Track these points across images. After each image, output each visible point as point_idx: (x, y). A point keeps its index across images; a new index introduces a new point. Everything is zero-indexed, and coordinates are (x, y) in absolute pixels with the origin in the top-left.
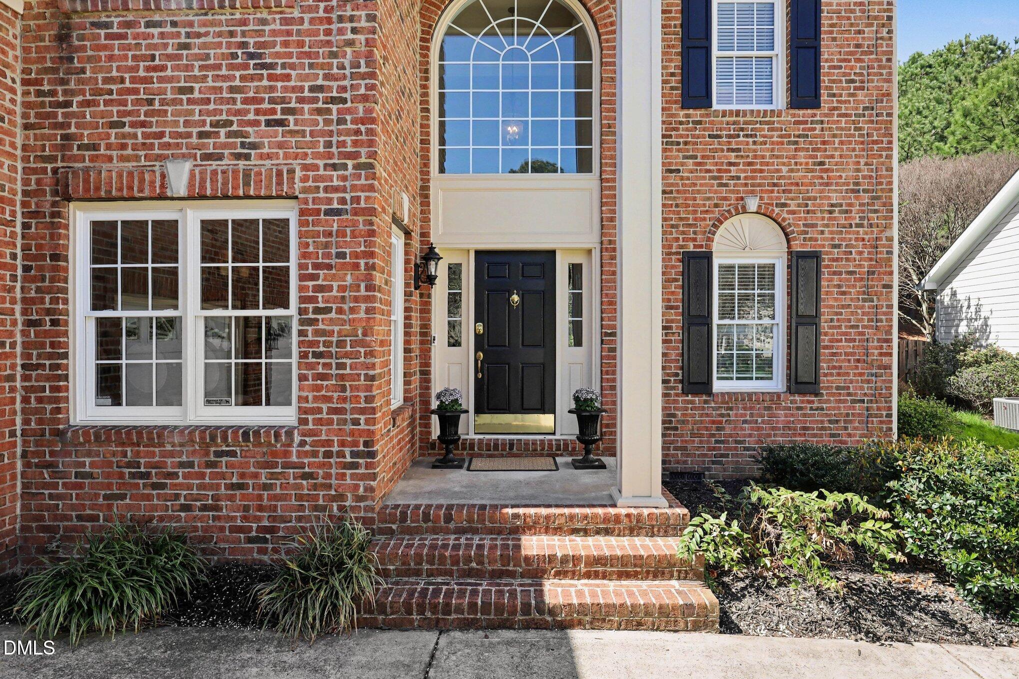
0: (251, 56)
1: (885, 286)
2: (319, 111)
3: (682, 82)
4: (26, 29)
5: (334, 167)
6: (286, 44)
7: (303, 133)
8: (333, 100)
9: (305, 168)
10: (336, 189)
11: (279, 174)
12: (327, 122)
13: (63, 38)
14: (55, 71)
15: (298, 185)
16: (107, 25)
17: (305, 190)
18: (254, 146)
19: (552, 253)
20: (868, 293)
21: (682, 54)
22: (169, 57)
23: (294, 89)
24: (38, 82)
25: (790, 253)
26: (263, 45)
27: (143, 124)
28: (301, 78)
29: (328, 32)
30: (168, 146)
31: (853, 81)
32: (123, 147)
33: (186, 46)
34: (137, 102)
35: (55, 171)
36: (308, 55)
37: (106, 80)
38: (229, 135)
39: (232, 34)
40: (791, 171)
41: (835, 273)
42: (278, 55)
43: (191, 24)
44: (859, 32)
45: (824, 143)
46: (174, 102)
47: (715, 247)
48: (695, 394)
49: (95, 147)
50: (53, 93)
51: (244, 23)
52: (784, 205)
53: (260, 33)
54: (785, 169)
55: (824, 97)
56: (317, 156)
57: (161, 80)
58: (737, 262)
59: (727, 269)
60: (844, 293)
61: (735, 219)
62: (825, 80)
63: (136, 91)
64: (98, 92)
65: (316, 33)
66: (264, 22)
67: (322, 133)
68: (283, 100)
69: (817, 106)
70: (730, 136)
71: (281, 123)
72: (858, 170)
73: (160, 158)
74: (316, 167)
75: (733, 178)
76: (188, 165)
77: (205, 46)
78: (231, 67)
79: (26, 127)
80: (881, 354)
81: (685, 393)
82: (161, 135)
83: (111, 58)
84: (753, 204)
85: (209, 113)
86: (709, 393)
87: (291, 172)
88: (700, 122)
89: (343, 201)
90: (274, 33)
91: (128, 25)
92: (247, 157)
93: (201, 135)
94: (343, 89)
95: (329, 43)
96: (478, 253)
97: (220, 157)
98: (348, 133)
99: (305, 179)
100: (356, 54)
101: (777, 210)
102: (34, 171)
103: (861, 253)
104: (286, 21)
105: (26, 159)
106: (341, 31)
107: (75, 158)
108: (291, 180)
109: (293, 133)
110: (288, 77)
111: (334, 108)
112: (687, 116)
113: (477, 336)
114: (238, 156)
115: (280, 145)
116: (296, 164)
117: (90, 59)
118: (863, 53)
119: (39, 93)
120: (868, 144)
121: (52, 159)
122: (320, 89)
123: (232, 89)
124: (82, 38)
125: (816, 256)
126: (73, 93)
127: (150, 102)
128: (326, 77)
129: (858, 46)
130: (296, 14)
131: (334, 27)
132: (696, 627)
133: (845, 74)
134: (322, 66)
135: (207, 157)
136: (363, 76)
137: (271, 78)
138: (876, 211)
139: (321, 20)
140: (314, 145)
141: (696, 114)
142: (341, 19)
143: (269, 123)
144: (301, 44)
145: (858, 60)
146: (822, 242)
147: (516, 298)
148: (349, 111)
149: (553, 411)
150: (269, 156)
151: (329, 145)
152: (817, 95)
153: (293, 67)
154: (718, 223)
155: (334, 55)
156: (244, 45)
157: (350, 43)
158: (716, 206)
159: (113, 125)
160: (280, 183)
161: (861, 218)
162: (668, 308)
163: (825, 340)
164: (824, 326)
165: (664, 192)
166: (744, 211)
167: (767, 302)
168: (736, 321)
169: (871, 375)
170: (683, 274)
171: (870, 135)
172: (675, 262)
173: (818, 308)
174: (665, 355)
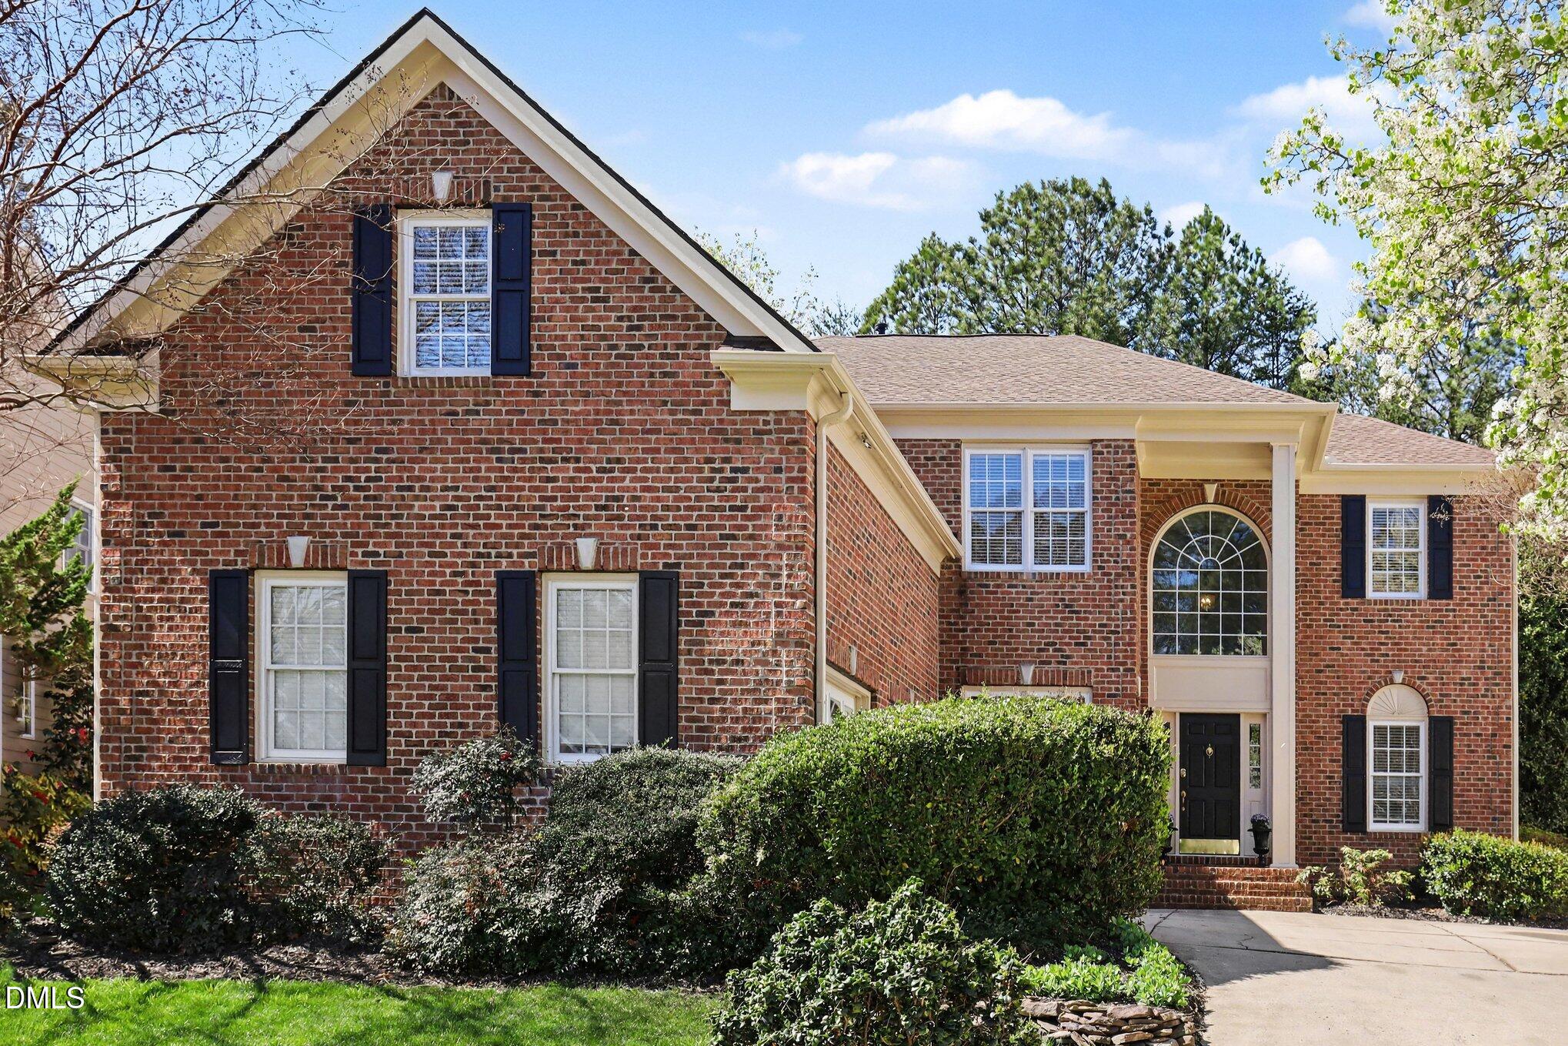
0: (1067, 606)
1: (1505, 746)
2: (1104, 638)
3: (1342, 575)
4: (942, 586)
5: (1113, 670)
6: (1086, 600)
7: (1095, 651)
8: (1112, 632)
9: (1097, 670)
10: (1113, 682)
11: (1083, 673)
12: (1109, 644)
13: (962, 592)
14: (957, 611)
15: (1093, 680)
16: (987, 586)
17: (1097, 683)
18: (1068, 657)
19: (1237, 716)
20: (1492, 753)
21: (1342, 553)
22: (1022, 605)
23: (1091, 625)
24: (948, 617)
25: (1430, 718)
26: (1074, 600)
27: (1007, 643)
28: (1095, 619)
29: (1109, 594)
30: (1020, 656)
31: (1479, 577)
32: (996, 656)
33: (1031, 600)
34: (1004, 630)
35: (958, 668)
36: (1098, 606)
37: (986, 617)
38: (1055, 650)
39: (1056, 593)
40: (1430, 650)
41: (1465, 735)
42: (1082, 606)
43: (1033, 587)
44: (1484, 536)
45: (1456, 627)
46: (1024, 631)
47: (1369, 711)
48: (1353, 832)
49: (980, 655)
50: (956, 624)
51: (1063, 587)
52: (1424, 678)
53: (1072, 593)
54: (1425, 648)
55: (1456, 590)
56: (1103, 663)
57: (1017, 618)
58: (1388, 724)
59: (1380, 731)
60: (1473, 751)
61: (1385, 689)
62: (1456, 576)
63: (1002, 624)
64: (981, 624)
65: (1102, 594)
66: (1073, 587)
67: (1106, 651)
68: (1084, 631)
69: (1450, 597)
70: (1380, 621)
71: (1084, 644)
72: (1483, 651)
73: (1015, 662)
74: (1102, 670)
75: (1383, 655)
76: (1032, 667)
77: (1041, 599)
78: (1055, 612)
79: (942, 643)
80: (1502, 802)
81: (1345, 831)
82: (1017, 649)
83: (989, 605)
84: (1399, 677)
85: (1043, 638)
86: (1364, 831)
87: (1089, 672)
88: (1356, 609)
89: (1117, 689)
90: (1079, 593)
91: (998, 586)
92: (1065, 663)
93: (1039, 650)
94: (1117, 626)
95: (1109, 600)
96: (1181, 714)
97: (1050, 663)
98: (1121, 651)
99: (1097, 676)
100: (1125, 606)
101: (1418, 682)
102: (946, 668)
103: (1486, 719)
104: (1085, 587)
105: (941, 661)
106: (1117, 594)
107: (968, 662)
108: (1089, 678)
109: (1090, 650)
110: (1087, 619)
111: (1113, 637)
112: (1347, 604)
113: (1181, 778)
114: (1059, 663)
115: (1083, 657)
116: (1092, 668)
117: (977, 605)
118: (1488, 554)
119: (949, 623)
120: (1490, 628)
121: (955, 661)
122: (1105, 626)
123: (1056, 625)
124: (972, 592)
125: (1449, 721)
126: (968, 624)
127: (1011, 630)
128: (1108, 619)
129: (1483, 548)
130: (1091, 583)
131: (1113, 591)
132: (1301, 910)
133: (1473, 571)
134: (1106, 613)
135: (1042, 663)
136: (1129, 619)
137: (1078, 619)
138: (1497, 685)
139: (1105, 587)
140: (1102, 657)
141: (1354, 602)
142: (1116, 587)
143: (1076, 644)
144: (1094, 600)
145: (1483, 560)
146: (1455, 711)
147: (1210, 750)
148: (1122, 638)
149: (1238, 838)
150: (1076, 663)
151: (1109, 657)
152: (1450, 589)
153: (1090, 613)
154: (1371, 692)
155: (1112, 607)
156: (1063, 600)
157: (1122, 600)
158: (1370, 678)
159: (990, 643)
160: (1083, 679)
161: (1487, 690)
162: (1332, 761)
163: (1457, 789)
164: (1457, 778)
165: (1328, 666)
166: (1392, 683)
167: (1413, 758)
168: (1388, 774)
169: (1494, 819)
170: (1342, 733)
171: (1492, 622)
172: (1336, 723)
173: (1451, 763)
174: (1329, 799)
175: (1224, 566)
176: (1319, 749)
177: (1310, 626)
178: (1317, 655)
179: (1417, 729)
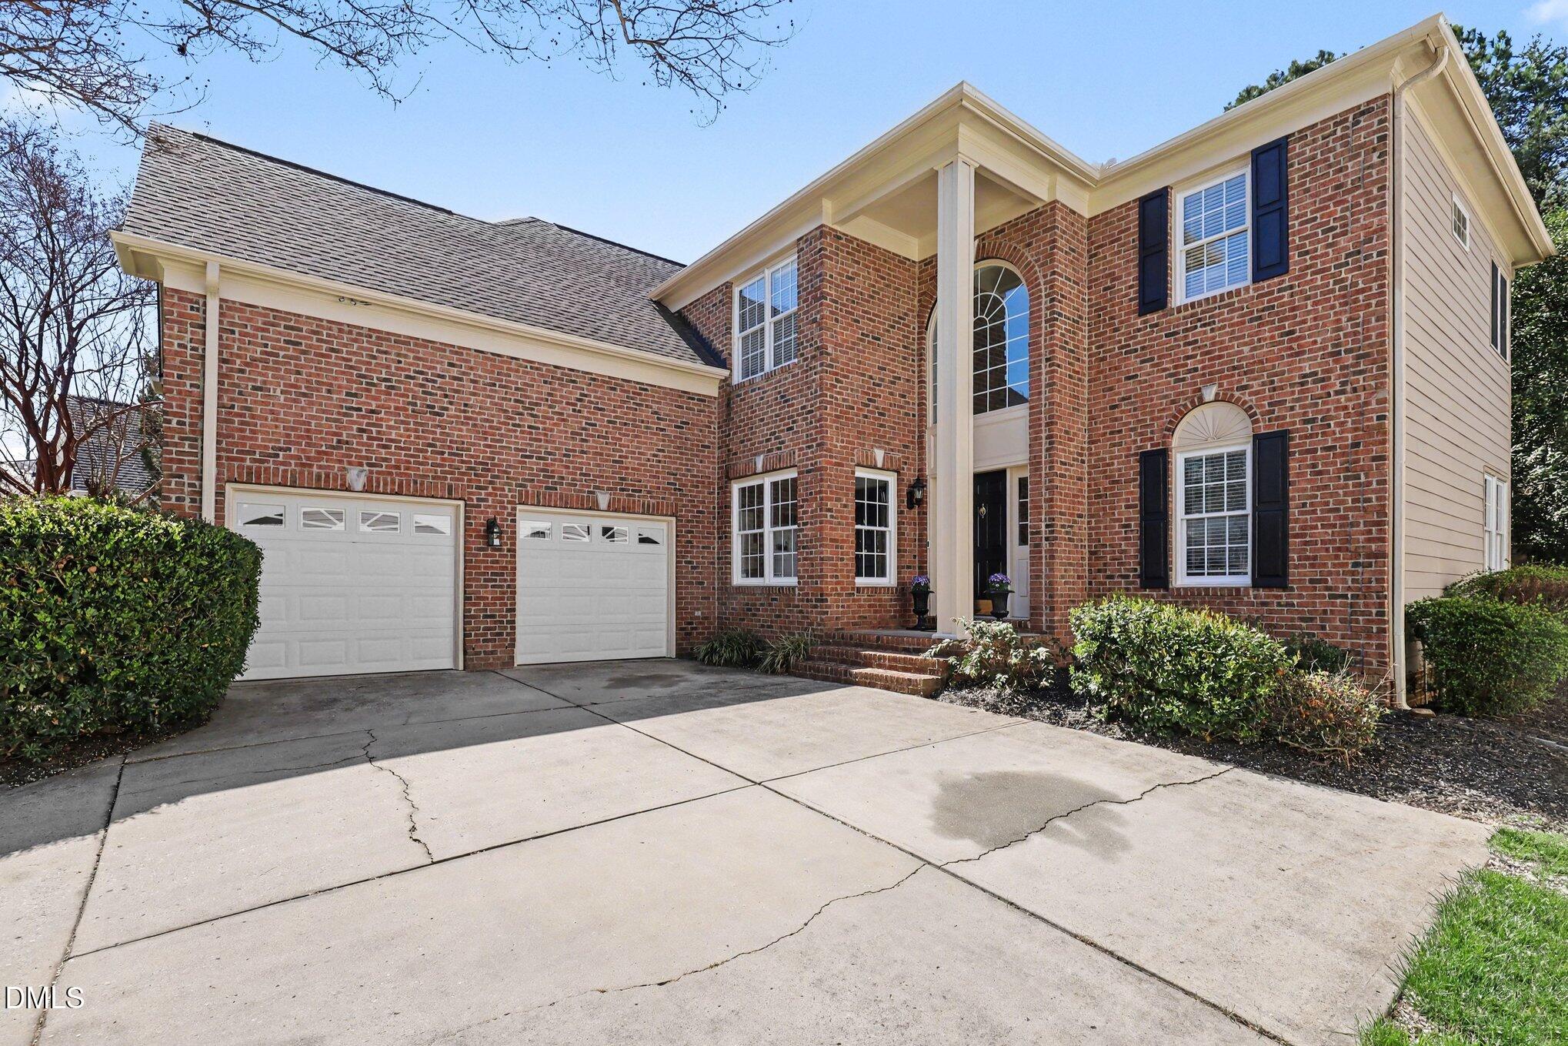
0: (782, 397)
1: (1374, 459)
2: (804, 419)
3: (1140, 291)
5: (809, 447)
6: (793, 388)
8: (809, 412)
11: (791, 455)
13: (728, 405)
14: (726, 421)
15: (797, 459)
16: (740, 395)
19: (1004, 471)
20: (1352, 470)
21: (1139, 265)
23: (796, 410)
24: (721, 427)
25: (1257, 437)
26: (786, 390)
27: (750, 440)
28: (799, 404)
29: (807, 377)
30: (757, 448)
31: (1332, 229)
32: (744, 452)
34: (748, 429)
35: (726, 467)
36: (800, 391)
37: (740, 421)
38: (775, 439)
39: (776, 388)
40: (1254, 349)
41: (1308, 451)
44: (1340, 170)
45: (1294, 309)
46: (759, 427)
47: (1175, 442)
48: (1152, 588)
49: (737, 454)
50: (726, 431)
51: (780, 381)
52: (1245, 387)
53: (785, 385)
54: (1246, 349)
55: (1294, 256)
56: (803, 443)
57: (755, 417)
58: (1203, 453)
59: (1193, 463)
60: (1320, 473)
61: (1194, 412)
62: (1295, 240)
63: (748, 424)
64: (737, 428)
65: (803, 379)
66: (786, 379)
68: (792, 416)
69: (1285, 271)
70: (1186, 330)
71: (791, 428)
72: (1340, 329)
73: (754, 455)
74: (803, 449)
75: (1189, 371)
76: (762, 457)
78: (776, 404)
79: (718, 448)
80: (1369, 541)
81: (1143, 587)
82: (755, 444)
83: (741, 410)
84: (1211, 393)
85: (769, 430)
86: (1167, 587)
88: (1157, 325)
89: (812, 465)
90: (789, 383)
92: (781, 449)
93: (767, 441)
94: (812, 405)
95: (807, 383)
97: (772, 450)
99: (799, 455)
100: (816, 385)
101: (1237, 394)
102: (721, 468)
103: (1342, 424)
104: (792, 376)
105: (718, 463)
106: (811, 376)
107: (732, 460)
111: (809, 416)
112: (1145, 322)
114: (777, 449)
115: (791, 440)
116: (796, 448)
117: (735, 412)
118: (1345, 192)
119: (722, 432)
120: (1351, 295)
121: (725, 462)
122: (804, 408)
123: (776, 416)
125: (1283, 436)
126: (731, 430)
127: (752, 428)
128: (807, 400)
129: (1338, 187)
130: (796, 371)
131: (809, 374)
133: (1321, 225)
135: (768, 451)
136: (819, 397)
138: (1362, 372)
139: (805, 372)
141: (1153, 318)
142: (811, 369)
143: (788, 429)
144: (798, 386)
145: (1339, 203)
146: (1292, 420)
150: (788, 447)
152: (1285, 259)
153: (795, 398)
154: (1176, 420)
155: (809, 388)
156: (780, 392)
157: (814, 380)
158: (1173, 402)
159: (741, 442)
160: (791, 460)
161: (1343, 384)
162: (1127, 507)
163: (1294, 527)
164: (1294, 512)
165: (1124, 399)
166: (1202, 402)
167: (1237, 492)
168: (1204, 515)
169: (1356, 565)
170: (1140, 474)
171: (1354, 284)
172: (1134, 462)
173: (1286, 492)
174: (1124, 551)
175: (991, 321)
176: (1113, 495)
177: (1104, 359)
178: (1111, 389)
179: (1243, 453)
